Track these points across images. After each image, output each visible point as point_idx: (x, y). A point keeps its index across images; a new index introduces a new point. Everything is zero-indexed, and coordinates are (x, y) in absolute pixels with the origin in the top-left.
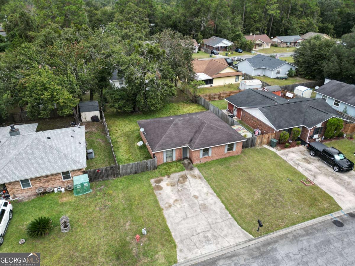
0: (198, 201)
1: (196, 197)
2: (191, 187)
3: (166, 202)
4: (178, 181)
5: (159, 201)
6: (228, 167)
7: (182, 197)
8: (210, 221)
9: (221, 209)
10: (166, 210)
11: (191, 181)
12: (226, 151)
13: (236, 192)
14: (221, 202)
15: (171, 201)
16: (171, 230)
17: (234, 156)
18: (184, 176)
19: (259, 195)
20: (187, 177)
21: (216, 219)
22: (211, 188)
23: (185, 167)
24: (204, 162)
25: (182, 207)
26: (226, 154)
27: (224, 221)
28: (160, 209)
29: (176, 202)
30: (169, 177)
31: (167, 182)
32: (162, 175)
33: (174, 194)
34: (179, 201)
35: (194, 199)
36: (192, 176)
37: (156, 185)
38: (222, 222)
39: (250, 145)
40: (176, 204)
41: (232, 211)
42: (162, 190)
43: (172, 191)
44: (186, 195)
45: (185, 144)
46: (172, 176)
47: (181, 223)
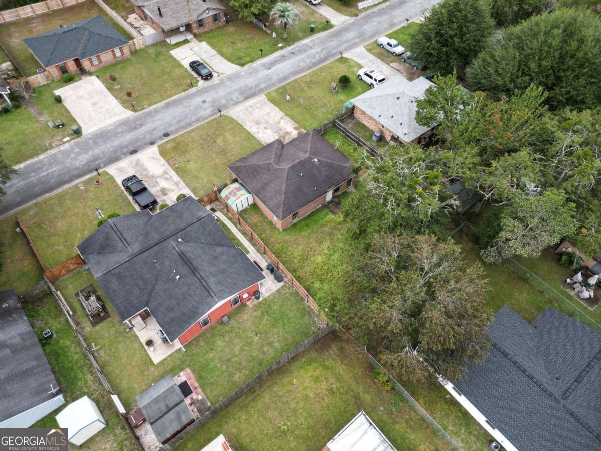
1: (265, 128)
3: (286, 120)
4: (284, 137)
5: (291, 120)
10: (283, 116)
14: (247, 129)
15: (282, 122)
22: (256, 137)
28: (287, 115)
31: (293, 134)
33: (283, 127)
34: (277, 123)
37: (301, 130)
40: (278, 120)
42: (293, 127)
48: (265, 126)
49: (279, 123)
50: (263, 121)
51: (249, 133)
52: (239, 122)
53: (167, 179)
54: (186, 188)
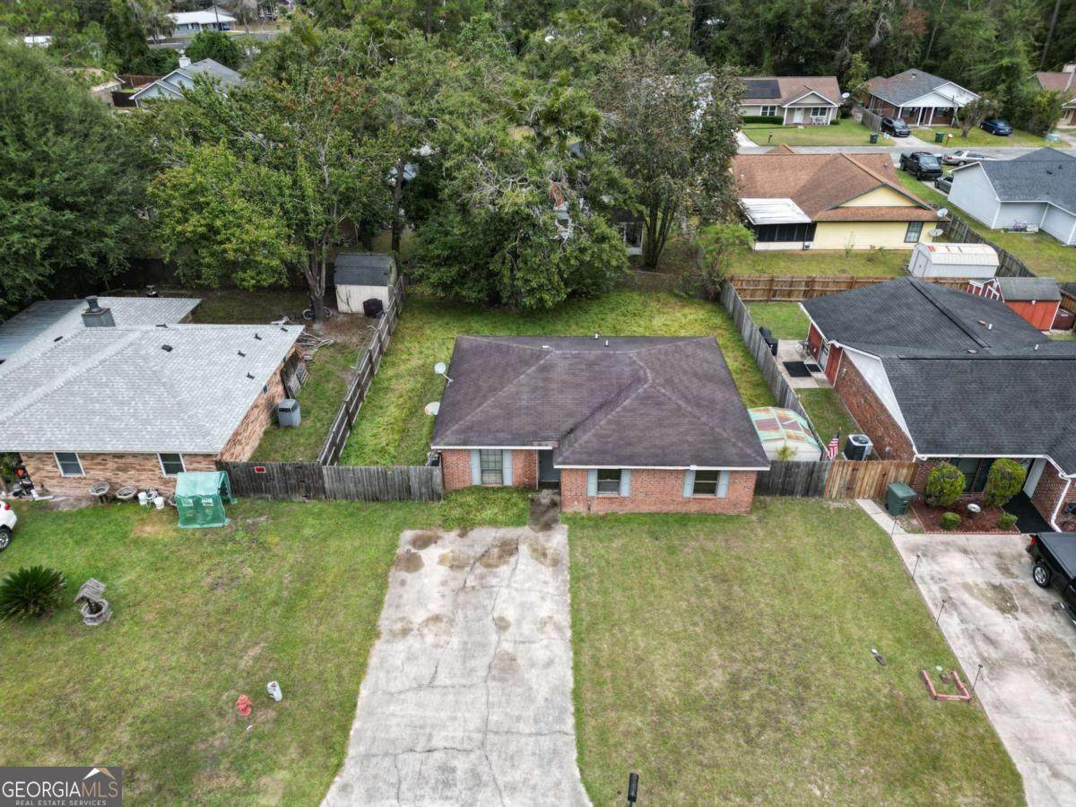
0: (499, 642)
1: (502, 625)
2: (508, 586)
3: (402, 615)
4: (483, 555)
5: (385, 606)
6: (672, 550)
7: (460, 612)
8: (494, 718)
9: (555, 690)
10: (388, 641)
11: (521, 567)
12: (688, 491)
13: (642, 645)
14: (571, 664)
15: (419, 617)
16: (358, 712)
17: (720, 514)
18: (510, 544)
19: (721, 679)
20: (517, 548)
21: (518, 719)
22: (568, 609)
23: (532, 513)
24: (601, 513)
25: (436, 646)
26: (688, 501)
27: (539, 734)
28: (372, 633)
29: (431, 623)
30: (463, 535)
31: (446, 551)
32: (447, 524)
33: (443, 596)
34: (443, 625)
35: (492, 627)
36: (535, 550)
37: (408, 551)
38: (530, 735)
39: (799, 488)
40: (426, 631)
41: (587, 707)
42: (416, 574)
43: (444, 583)
44: (476, 608)
45: (546, 439)
46: (475, 534)
47: (402, 697)
53: (991, 641)
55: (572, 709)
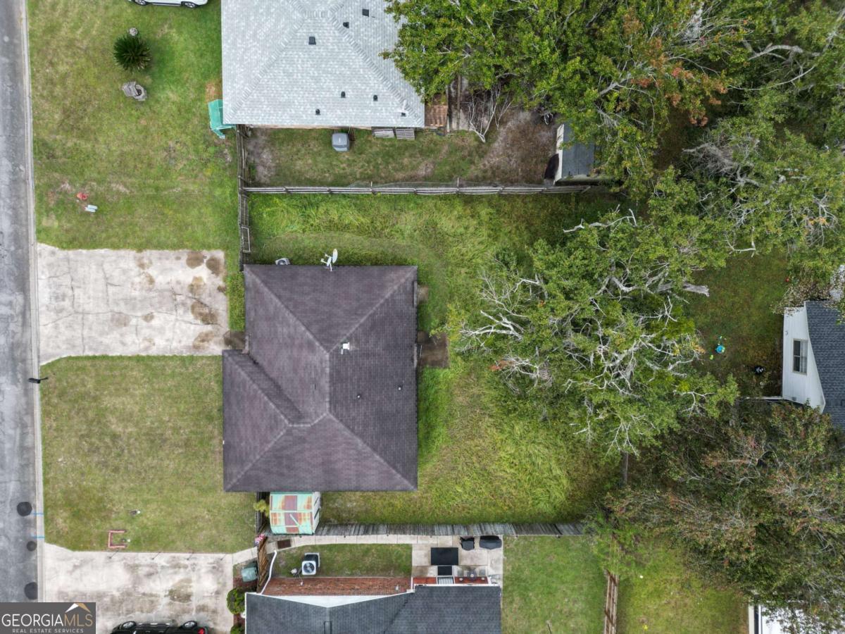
0: (136, 316)
1: (148, 318)
2: (177, 320)
3: (153, 261)
4: (202, 303)
5: (160, 251)
9: (107, 346)
10: (135, 257)
11: (192, 327)
15: (152, 272)
18: (212, 319)
20: (208, 324)
22: (161, 354)
25: (133, 284)
28: (140, 248)
29: (148, 278)
30: (220, 289)
31: (205, 280)
32: (229, 278)
33: (168, 283)
34: (147, 285)
36: (207, 335)
37: (205, 257)
40: (142, 277)
41: (97, 362)
42: (185, 265)
43: (178, 283)
44: (160, 303)
46: (222, 297)
47: (101, 271)
48: (139, 314)
49: (152, 281)
50: (123, 308)
51: (138, 359)
52: (91, 354)
53: (149, 575)
54: (197, 555)
55: (97, 354)
